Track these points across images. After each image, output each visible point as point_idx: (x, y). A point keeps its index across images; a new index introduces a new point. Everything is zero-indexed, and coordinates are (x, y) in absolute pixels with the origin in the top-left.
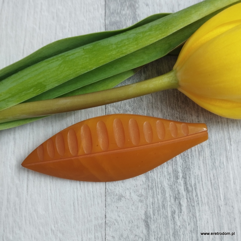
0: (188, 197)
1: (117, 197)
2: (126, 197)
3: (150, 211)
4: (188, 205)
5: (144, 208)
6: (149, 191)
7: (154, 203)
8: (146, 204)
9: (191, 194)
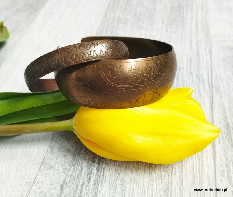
0: (97, 175)
1: (49, 166)
2: (55, 168)
3: (68, 179)
4: (95, 180)
5: (64, 177)
6: (72, 167)
7: (72, 175)
8: (67, 175)
9: (99, 173)
